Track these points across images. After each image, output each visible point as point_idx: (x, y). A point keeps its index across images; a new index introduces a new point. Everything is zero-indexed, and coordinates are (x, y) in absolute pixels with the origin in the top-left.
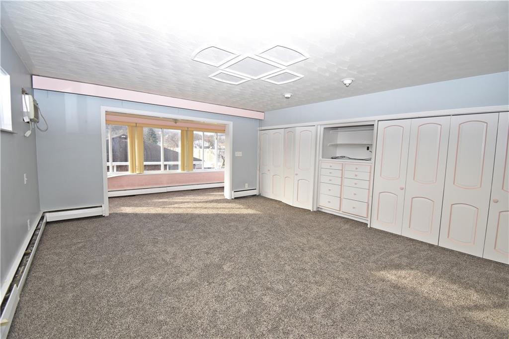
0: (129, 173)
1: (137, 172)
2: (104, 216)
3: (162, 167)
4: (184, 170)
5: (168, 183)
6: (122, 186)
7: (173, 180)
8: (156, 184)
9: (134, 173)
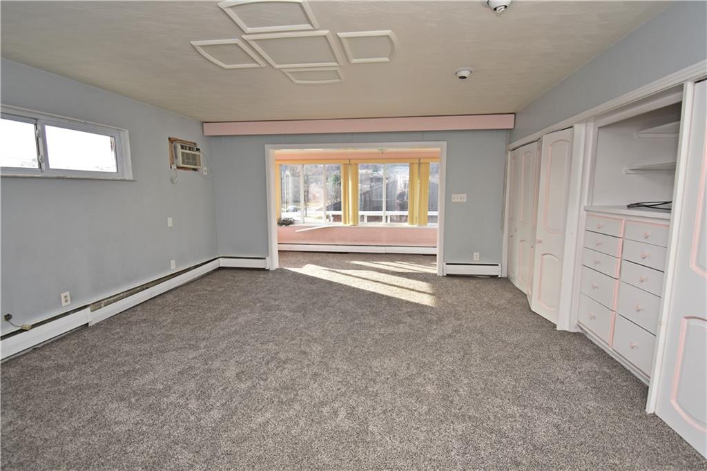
0: (340, 224)
1: (351, 223)
2: (268, 270)
3: (384, 219)
4: (413, 224)
5: (388, 242)
6: (332, 240)
7: (397, 237)
8: (373, 241)
9: (347, 225)
